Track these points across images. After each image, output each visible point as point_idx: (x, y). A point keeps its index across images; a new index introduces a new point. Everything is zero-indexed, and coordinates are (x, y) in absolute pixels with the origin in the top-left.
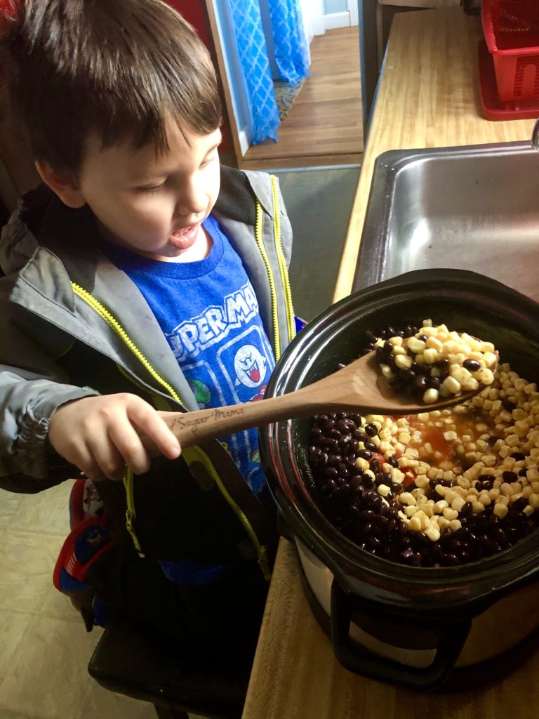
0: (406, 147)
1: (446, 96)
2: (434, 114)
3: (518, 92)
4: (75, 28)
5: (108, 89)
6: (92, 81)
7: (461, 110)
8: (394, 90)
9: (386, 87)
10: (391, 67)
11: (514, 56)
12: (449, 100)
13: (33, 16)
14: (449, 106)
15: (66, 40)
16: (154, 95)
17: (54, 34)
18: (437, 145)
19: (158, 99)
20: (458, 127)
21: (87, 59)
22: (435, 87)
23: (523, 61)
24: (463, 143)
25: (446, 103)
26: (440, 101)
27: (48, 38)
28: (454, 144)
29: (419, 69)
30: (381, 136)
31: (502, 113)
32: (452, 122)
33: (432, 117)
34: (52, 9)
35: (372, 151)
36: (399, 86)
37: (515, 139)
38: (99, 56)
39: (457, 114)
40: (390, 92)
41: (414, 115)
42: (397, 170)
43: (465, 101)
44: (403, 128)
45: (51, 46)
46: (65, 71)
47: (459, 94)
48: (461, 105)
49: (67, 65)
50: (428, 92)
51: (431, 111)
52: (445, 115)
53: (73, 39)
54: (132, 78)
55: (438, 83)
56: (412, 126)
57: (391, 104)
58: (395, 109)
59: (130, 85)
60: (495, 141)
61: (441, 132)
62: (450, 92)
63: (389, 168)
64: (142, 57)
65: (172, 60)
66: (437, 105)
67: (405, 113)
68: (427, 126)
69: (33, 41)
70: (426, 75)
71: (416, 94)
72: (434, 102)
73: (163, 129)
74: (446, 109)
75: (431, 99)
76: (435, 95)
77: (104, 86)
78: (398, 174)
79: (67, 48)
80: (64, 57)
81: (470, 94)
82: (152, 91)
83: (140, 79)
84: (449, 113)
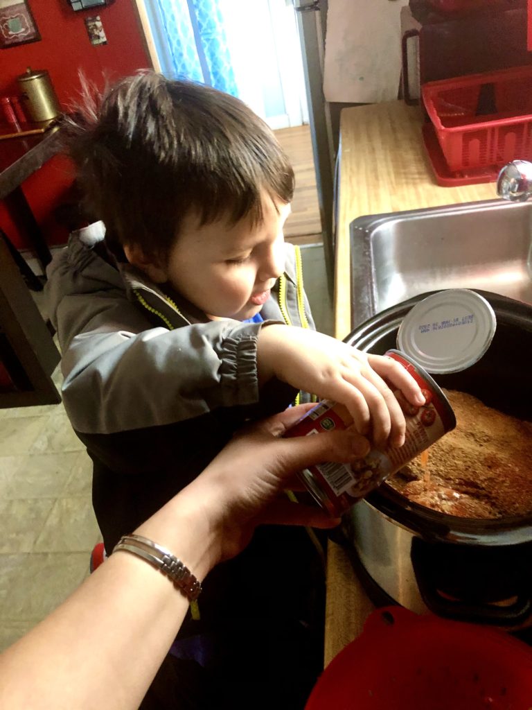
0: (375, 212)
1: (402, 171)
2: (394, 185)
3: (466, 163)
4: (170, 123)
5: (210, 171)
6: (194, 166)
7: (418, 181)
8: (355, 169)
9: (346, 167)
10: (348, 150)
11: (459, 132)
12: (405, 173)
13: (126, 115)
14: (406, 178)
15: (164, 133)
16: (250, 171)
17: (151, 128)
18: (402, 209)
19: (254, 175)
20: (418, 194)
21: (187, 146)
22: (390, 164)
23: (468, 136)
24: (425, 206)
25: (403, 176)
26: (397, 174)
27: (146, 133)
28: (417, 207)
29: (373, 150)
30: (351, 206)
31: (454, 180)
32: (412, 190)
33: (393, 188)
34: (144, 108)
35: (344, 218)
36: (358, 165)
37: (469, 200)
38: (198, 144)
39: (415, 184)
40: (351, 169)
41: (376, 186)
42: (371, 232)
43: (420, 173)
44: (369, 197)
45: (150, 139)
46: (167, 160)
47: (413, 168)
48: (417, 176)
49: (169, 154)
50: (385, 167)
51: (392, 183)
52: (405, 186)
53: (171, 131)
54: (231, 159)
55: (392, 161)
56: (377, 196)
57: (354, 180)
58: (358, 183)
59: (228, 165)
60: (452, 202)
61: (403, 199)
62: (404, 167)
63: (364, 230)
64: (237, 141)
65: (259, 140)
66: (396, 178)
67: (368, 185)
68: (391, 195)
69: (131, 136)
70: (380, 155)
71: (375, 170)
72: (393, 176)
73: (259, 203)
74: (404, 181)
75: (389, 174)
76: (391, 170)
77: (206, 169)
78: (372, 235)
79: (166, 140)
80: (164, 149)
81: (422, 168)
82: (248, 168)
83: (237, 159)
84: (407, 183)
